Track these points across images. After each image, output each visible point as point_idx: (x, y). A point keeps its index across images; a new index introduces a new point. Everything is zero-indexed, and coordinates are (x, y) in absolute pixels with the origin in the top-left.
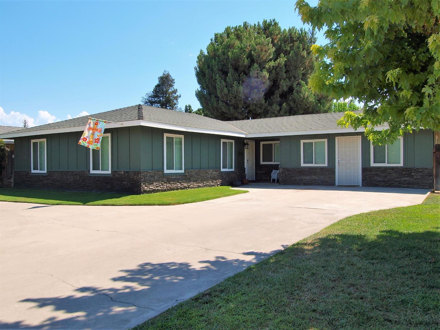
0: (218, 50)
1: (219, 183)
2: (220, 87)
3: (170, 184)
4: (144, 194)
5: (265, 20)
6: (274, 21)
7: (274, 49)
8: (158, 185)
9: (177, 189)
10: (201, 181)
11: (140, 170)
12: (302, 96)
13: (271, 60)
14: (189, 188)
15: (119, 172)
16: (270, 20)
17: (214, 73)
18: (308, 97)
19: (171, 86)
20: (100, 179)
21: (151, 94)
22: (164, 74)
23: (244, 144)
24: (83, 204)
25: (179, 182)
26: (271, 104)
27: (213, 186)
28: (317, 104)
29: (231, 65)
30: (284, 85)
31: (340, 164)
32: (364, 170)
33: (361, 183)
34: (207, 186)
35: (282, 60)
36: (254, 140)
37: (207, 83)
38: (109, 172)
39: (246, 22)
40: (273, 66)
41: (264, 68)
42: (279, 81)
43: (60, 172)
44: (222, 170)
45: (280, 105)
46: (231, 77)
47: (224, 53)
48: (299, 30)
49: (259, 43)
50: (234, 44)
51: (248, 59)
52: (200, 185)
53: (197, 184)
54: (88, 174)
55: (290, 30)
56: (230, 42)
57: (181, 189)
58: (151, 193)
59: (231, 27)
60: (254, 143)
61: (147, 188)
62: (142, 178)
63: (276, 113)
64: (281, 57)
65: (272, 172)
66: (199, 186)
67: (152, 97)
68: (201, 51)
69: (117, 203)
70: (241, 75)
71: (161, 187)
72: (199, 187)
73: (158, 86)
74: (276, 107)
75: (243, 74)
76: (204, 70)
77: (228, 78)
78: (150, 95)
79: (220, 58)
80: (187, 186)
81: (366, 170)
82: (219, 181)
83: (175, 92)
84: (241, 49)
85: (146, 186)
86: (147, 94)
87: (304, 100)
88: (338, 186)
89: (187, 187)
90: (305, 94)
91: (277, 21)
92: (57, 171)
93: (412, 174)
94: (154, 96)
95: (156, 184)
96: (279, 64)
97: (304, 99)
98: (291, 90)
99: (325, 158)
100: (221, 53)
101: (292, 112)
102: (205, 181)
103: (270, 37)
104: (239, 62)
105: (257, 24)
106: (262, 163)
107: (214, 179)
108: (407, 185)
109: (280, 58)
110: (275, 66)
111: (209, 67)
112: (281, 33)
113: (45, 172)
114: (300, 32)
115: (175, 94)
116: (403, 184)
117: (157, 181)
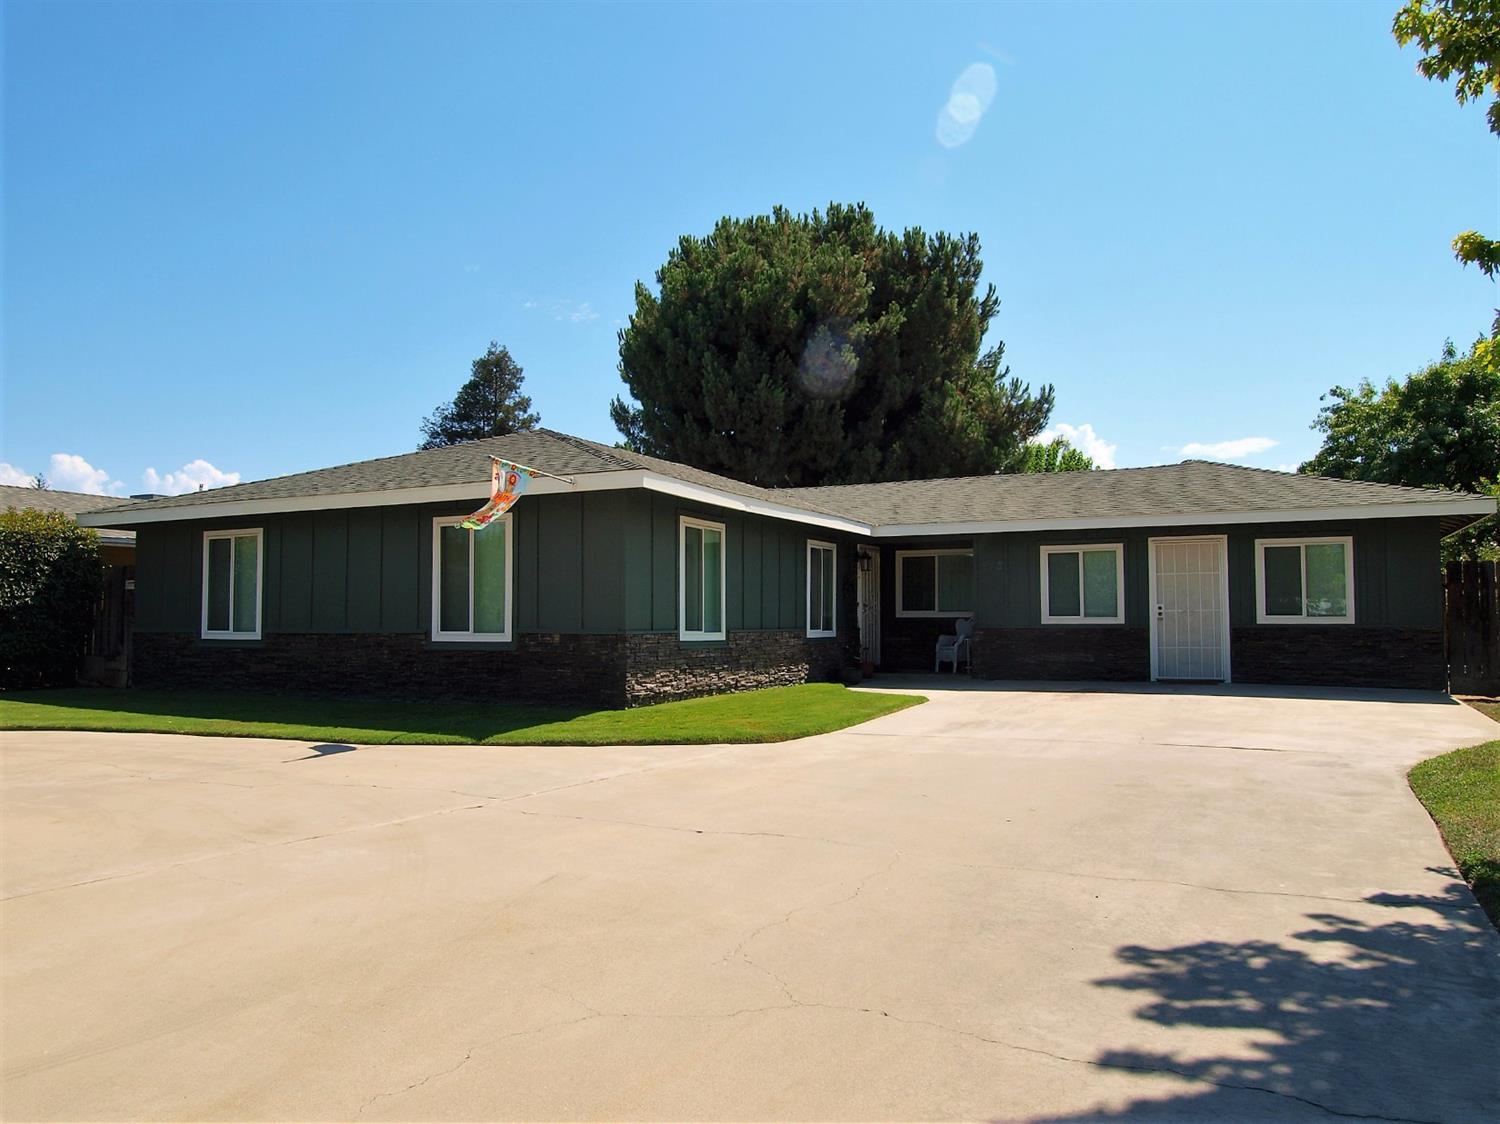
0: (703, 282)
1: (803, 675)
2: (714, 390)
3: (694, 676)
4: (632, 707)
5: (835, 204)
6: (861, 208)
7: (871, 288)
8: (667, 679)
9: (710, 693)
10: (766, 667)
11: (625, 631)
12: (946, 422)
13: (860, 318)
14: (736, 688)
15: (543, 636)
16: (850, 206)
17: (690, 351)
18: (963, 429)
19: (513, 388)
20: (470, 660)
21: (452, 409)
22: (490, 353)
23: (857, 557)
24: (474, 741)
25: (713, 670)
26: (859, 446)
27: (790, 682)
28: (989, 448)
29: (747, 326)
30: (896, 389)
31: (1163, 616)
32: (1237, 635)
33: (1229, 671)
34: (777, 682)
35: (894, 319)
36: (876, 545)
37: (671, 379)
38: (506, 636)
39: (781, 207)
40: (866, 337)
41: (845, 339)
42: (880, 381)
43: (315, 637)
44: (811, 634)
45: (884, 446)
46: (748, 363)
47: (722, 292)
48: (934, 237)
49: (831, 267)
50: (754, 267)
51: (798, 313)
52: (761, 678)
53: (755, 677)
54: (423, 642)
55: (907, 235)
56: (740, 260)
57: (720, 691)
58: (650, 705)
59: (733, 220)
60: (878, 555)
61: (639, 687)
62: (629, 657)
63: (873, 469)
64: (890, 310)
65: (936, 640)
66: (760, 682)
67: (453, 420)
68: (639, 285)
69: (590, 736)
70: (777, 358)
71: (672, 686)
72: (759, 684)
73: (471, 387)
74: (873, 454)
75: (785, 356)
76: (659, 342)
77: (737, 366)
78: (446, 413)
79: (712, 307)
80: (732, 683)
81: (1244, 632)
82: (803, 669)
83: (524, 404)
84: (777, 282)
85: (638, 683)
86: (437, 409)
87: (951, 436)
88: (1158, 680)
89: (731, 686)
90: (954, 418)
91: (870, 207)
92: (304, 635)
93: (1382, 647)
94: (460, 417)
95: (662, 677)
96: (884, 330)
97: (951, 431)
98: (914, 403)
99: (1118, 598)
100: (714, 290)
101: (918, 468)
102: (772, 667)
103: (861, 253)
104: (769, 319)
105: (811, 215)
106: (900, 613)
107: (793, 661)
108: (1369, 680)
109: (887, 313)
110: (871, 336)
111: (675, 334)
112: (885, 241)
113: (257, 635)
114: (937, 244)
115: (525, 412)
116: (1357, 676)
117: (665, 666)
